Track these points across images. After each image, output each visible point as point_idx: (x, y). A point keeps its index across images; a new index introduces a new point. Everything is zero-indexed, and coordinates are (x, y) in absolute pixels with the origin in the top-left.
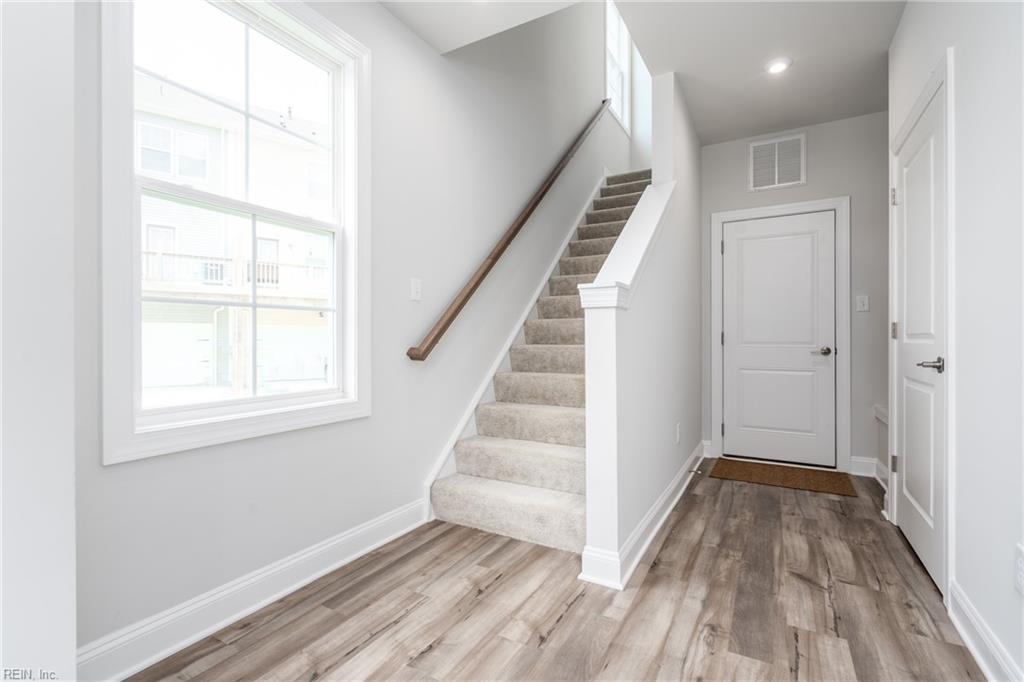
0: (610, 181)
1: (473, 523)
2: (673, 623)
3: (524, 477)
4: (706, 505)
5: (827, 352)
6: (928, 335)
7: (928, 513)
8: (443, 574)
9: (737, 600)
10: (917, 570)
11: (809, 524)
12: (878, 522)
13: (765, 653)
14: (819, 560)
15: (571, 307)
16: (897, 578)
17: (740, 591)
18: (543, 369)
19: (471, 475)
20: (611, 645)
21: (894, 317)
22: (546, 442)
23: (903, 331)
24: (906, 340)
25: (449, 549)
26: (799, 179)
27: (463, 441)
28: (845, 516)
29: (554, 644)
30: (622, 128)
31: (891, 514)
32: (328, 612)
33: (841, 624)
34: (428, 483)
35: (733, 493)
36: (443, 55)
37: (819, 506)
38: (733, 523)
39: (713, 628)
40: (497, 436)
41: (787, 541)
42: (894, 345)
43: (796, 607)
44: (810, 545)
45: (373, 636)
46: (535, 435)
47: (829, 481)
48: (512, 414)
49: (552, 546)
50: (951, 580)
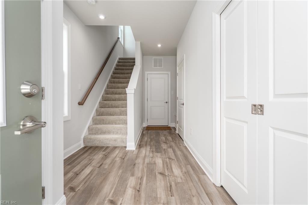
0: (120, 59)
1: (96, 145)
2: (146, 152)
3: (108, 132)
4: (146, 135)
5: (167, 102)
6: (182, 99)
7: (182, 128)
8: (95, 155)
9: (155, 147)
10: (180, 139)
11: (165, 135)
12: (175, 133)
13: (161, 152)
14: (167, 140)
15: (114, 92)
16: (178, 140)
17: (155, 146)
18: (109, 107)
19: (93, 134)
20: (136, 157)
21: (177, 96)
22: (113, 124)
23: (179, 98)
24: (179, 100)
25: (93, 151)
26: (162, 67)
27: (90, 126)
28: (170, 133)
29: (126, 159)
30: (122, 44)
31: (177, 132)
32: (69, 166)
33: (171, 147)
34: (82, 137)
35: (151, 133)
36: (85, 25)
37: (166, 132)
38: (152, 137)
39: (152, 151)
40: (99, 124)
41: (161, 138)
42: (177, 101)
43: (164, 146)
44: (165, 138)
45: (86, 167)
46: (110, 123)
47: (167, 128)
48: (103, 118)
49: (118, 146)
50: (185, 138)
